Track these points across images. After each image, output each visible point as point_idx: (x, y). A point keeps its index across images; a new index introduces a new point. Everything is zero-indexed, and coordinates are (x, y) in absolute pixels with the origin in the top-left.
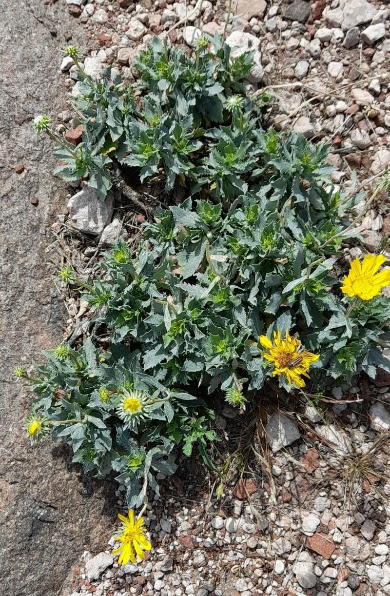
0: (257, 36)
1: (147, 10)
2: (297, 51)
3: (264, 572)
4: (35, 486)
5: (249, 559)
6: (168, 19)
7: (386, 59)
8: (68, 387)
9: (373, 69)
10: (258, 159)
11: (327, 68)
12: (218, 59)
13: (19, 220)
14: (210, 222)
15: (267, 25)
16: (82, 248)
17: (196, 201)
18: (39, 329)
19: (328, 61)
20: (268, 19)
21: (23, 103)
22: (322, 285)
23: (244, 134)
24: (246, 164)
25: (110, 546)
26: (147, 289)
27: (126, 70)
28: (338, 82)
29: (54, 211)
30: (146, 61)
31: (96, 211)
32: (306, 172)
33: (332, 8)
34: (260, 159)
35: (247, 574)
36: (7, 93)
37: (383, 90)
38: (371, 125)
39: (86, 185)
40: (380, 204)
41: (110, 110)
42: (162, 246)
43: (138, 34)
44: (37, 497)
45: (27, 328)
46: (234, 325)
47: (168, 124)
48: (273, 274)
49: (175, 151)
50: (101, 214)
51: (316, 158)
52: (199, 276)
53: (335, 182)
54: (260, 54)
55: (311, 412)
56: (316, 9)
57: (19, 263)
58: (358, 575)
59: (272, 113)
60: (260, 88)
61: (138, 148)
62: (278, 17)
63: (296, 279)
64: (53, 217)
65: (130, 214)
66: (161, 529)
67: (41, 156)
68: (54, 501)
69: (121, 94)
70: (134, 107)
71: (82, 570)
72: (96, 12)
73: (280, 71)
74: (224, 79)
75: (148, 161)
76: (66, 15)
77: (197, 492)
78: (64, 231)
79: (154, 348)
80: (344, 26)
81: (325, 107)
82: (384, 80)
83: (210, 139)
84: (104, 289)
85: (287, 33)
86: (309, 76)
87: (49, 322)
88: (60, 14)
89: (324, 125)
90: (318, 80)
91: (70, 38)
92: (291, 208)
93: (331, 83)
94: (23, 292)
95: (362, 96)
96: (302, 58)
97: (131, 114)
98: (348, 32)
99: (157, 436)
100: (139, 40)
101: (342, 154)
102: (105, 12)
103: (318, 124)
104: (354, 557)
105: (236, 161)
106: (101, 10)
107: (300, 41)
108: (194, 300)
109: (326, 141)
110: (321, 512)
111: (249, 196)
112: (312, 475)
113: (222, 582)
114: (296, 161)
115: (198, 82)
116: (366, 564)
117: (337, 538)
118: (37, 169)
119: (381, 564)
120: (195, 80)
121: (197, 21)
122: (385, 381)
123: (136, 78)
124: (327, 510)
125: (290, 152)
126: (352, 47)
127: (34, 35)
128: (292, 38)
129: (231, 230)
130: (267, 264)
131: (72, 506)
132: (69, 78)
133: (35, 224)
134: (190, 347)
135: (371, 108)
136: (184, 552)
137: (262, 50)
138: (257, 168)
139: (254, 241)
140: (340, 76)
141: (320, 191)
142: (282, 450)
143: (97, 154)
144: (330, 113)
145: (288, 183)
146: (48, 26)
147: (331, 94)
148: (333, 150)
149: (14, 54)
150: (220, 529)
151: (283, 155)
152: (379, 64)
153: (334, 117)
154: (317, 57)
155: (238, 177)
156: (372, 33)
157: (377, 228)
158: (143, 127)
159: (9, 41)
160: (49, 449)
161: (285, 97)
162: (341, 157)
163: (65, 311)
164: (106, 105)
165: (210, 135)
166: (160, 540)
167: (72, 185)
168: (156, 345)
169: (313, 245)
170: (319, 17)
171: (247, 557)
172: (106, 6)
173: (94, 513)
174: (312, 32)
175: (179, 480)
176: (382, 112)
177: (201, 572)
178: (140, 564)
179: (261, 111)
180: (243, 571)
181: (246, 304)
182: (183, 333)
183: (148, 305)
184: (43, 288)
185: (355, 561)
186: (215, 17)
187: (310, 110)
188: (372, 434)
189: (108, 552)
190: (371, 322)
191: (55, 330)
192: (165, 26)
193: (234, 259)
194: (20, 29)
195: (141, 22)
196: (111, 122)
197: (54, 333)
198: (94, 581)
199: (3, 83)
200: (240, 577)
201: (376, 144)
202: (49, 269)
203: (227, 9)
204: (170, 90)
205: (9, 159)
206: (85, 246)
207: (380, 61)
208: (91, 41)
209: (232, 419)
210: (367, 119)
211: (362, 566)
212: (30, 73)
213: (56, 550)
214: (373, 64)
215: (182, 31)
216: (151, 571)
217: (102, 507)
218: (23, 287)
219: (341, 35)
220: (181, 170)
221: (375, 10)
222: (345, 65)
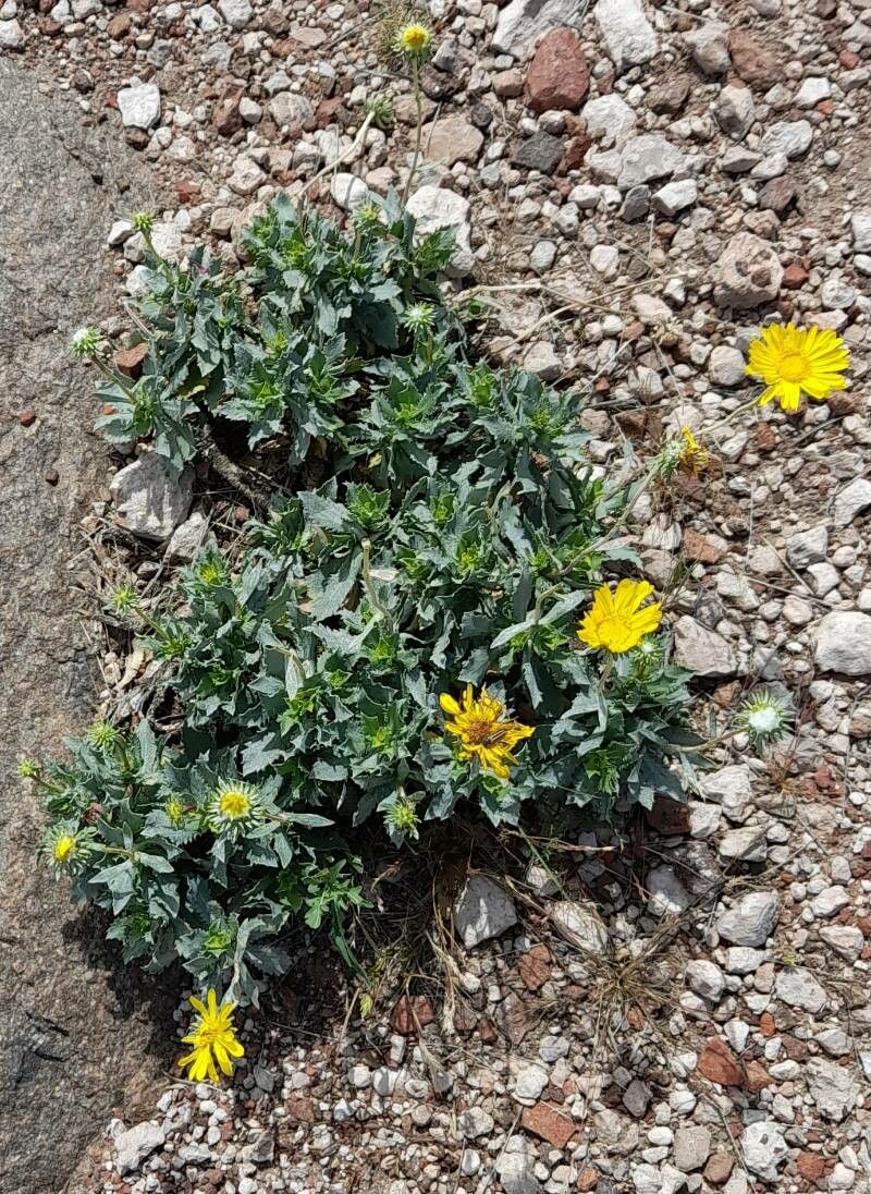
0: (463, 195)
1: (267, 142)
2: (536, 223)
3: (443, 1170)
4: (31, 990)
5: (415, 1146)
6: (304, 159)
7: (698, 242)
8: (109, 800)
9: (673, 259)
10: (457, 415)
11: (588, 256)
12: (393, 239)
13: (23, 509)
14: (368, 522)
15: (483, 175)
16: (133, 563)
17: (346, 483)
18: (51, 706)
19: (591, 243)
20: (486, 165)
21: (40, 301)
22: (561, 638)
23: (434, 369)
24: (435, 424)
25: (160, 1111)
26: (254, 633)
27: (225, 246)
28: (608, 281)
29: (86, 496)
30: (265, 235)
31: (162, 499)
32: (542, 440)
33: (601, 149)
34: (461, 415)
35: (410, 1173)
36: (11, 282)
37: (690, 298)
38: (666, 360)
39: (145, 452)
40: (678, 502)
41: (200, 321)
42: (280, 563)
43: (250, 184)
44: (35, 1010)
45: (30, 703)
46: (403, 701)
47: (301, 350)
48: (476, 614)
49: (312, 397)
50: (170, 504)
51: (558, 416)
52: (346, 614)
53: (596, 461)
54: (469, 229)
55: (539, 876)
56: (572, 149)
57: (19, 585)
58: (616, 1182)
59: (486, 334)
60: (465, 288)
61: (248, 389)
62: (503, 161)
63: (516, 623)
64: (83, 505)
65: (222, 505)
66: (255, 1085)
67: (67, 395)
68: (63, 1019)
69: (218, 292)
70: (241, 317)
71: (106, 1154)
72: (175, 141)
73: (504, 258)
74: (402, 272)
75: (264, 411)
76: (120, 145)
77: (325, 1019)
78: (103, 531)
79: (262, 739)
80: (622, 182)
81: (583, 326)
82: (692, 280)
83: (373, 376)
84: (179, 630)
85: (519, 192)
86: (556, 268)
87: (68, 694)
88: (110, 144)
89: (579, 358)
90: (573, 277)
91: (127, 188)
92: (513, 504)
93: (597, 283)
94: (25, 637)
95: (650, 308)
96: (543, 236)
97: (234, 328)
98: (629, 193)
99: (259, 897)
100: (251, 194)
101: (610, 411)
102: (191, 142)
103: (568, 356)
104: (610, 1148)
105: (419, 417)
106: (184, 138)
107: (542, 206)
108: (336, 655)
109: (583, 386)
110: (551, 1063)
111: (439, 479)
112: (537, 993)
113: (364, 1186)
114: (525, 421)
115: (357, 278)
116: (631, 1160)
117: (578, 1110)
118: (58, 419)
119: (659, 1163)
120: (352, 274)
121: (356, 164)
122: (676, 825)
123: (242, 263)
124: (562, 1060)
125: (514, 403)
126: (637, 219)
127: (62, 179)
128: (528, 200)
129: (405, 538)
130: (466, 596)
131: (95, 1032)
132: (122, 258)
133: (51, 516)
134: (326, 736)
135: (667, 330)
136: (295, 1129)
137: (473, 219)
138: (454, 430)
139: (444, 555)
140: (612, 271)
141: (566, 475)
142: (484, 945)
143: (172, 396)
144: (592, 336)
145: (508, 458)
146: (89, 165)
147: (594, 302)
148: (594, 402)
149: (27, 213)
150: (364, 1089)
151: (501, 409)
152: (683, 251)
153: (598, 343)
154: (571, 236)
155: (421, 446)
156: (672, 196)
157: (668, 547)
158: (258, 353)
159: (19, 189)
160: (57, 924)
161: (511, 306)
162: (609, 417)
163: (98, 677)
164: (193, 311)
165: (372, 370)
166: (251, 1104)
167: (120, 449)
168: (266, 733)
169: (549, 569)
170: (578, 164)
171: (412, 1143)
172: (193, 131)
173: (132, 1048)
174: (564, 190)
175: (292, 994)
176: (687, 337)
177: (326, 1166)
178: (213, 1147)
179: (466, 330)
180: (402, 1166)
181: (426, 666)
182: (315, 711)
183: (256, 660)
184: (62, 633)
185: (611, 1155)
186: (390, 159)
187: (556, 330)
188: (650, 921)
189: (155, 1123)
190: (646, 706)
191: (77, 710)
192: (299, 172)
193: (409, 586)
194: (38, 169)
195: (256, 161)
196: (199, 342)
197: (76, 714)
198: (129, 1173)
199: (7, 264)
200: (397, 1178)
201: (673, 394)
202: (73, 600)
203: (412, 145)
204: (307, 290)
205: (10, 398)
206: (139, 561)
207: (686, 246)
208: (163, 194)
209: (393, 885)
210: (659, 350)
211: (622, 1164)
212: (54, 248)
213: (62, 1113)
214: (673, 252)
215: (329, 181)
216: (234, 1161)
217: (148, 1038)
218: (26, 630)
219: (617, 198)
220: (322, 429)
221: (679, 155)
222: (622, 252)
